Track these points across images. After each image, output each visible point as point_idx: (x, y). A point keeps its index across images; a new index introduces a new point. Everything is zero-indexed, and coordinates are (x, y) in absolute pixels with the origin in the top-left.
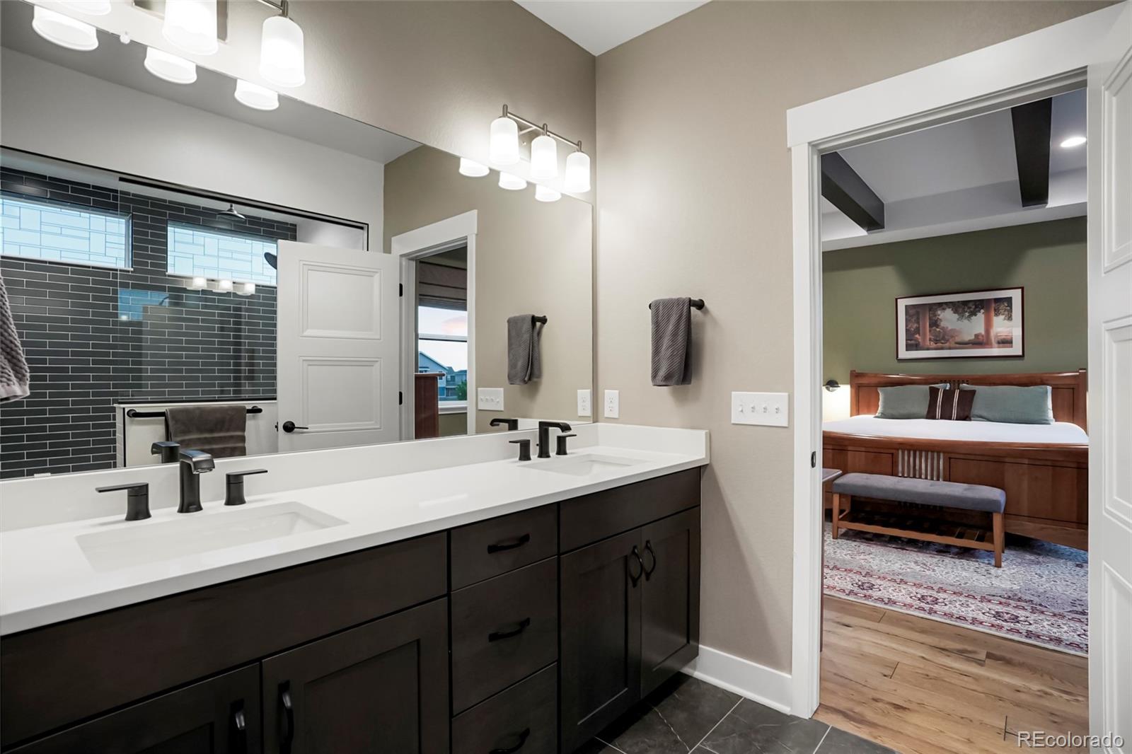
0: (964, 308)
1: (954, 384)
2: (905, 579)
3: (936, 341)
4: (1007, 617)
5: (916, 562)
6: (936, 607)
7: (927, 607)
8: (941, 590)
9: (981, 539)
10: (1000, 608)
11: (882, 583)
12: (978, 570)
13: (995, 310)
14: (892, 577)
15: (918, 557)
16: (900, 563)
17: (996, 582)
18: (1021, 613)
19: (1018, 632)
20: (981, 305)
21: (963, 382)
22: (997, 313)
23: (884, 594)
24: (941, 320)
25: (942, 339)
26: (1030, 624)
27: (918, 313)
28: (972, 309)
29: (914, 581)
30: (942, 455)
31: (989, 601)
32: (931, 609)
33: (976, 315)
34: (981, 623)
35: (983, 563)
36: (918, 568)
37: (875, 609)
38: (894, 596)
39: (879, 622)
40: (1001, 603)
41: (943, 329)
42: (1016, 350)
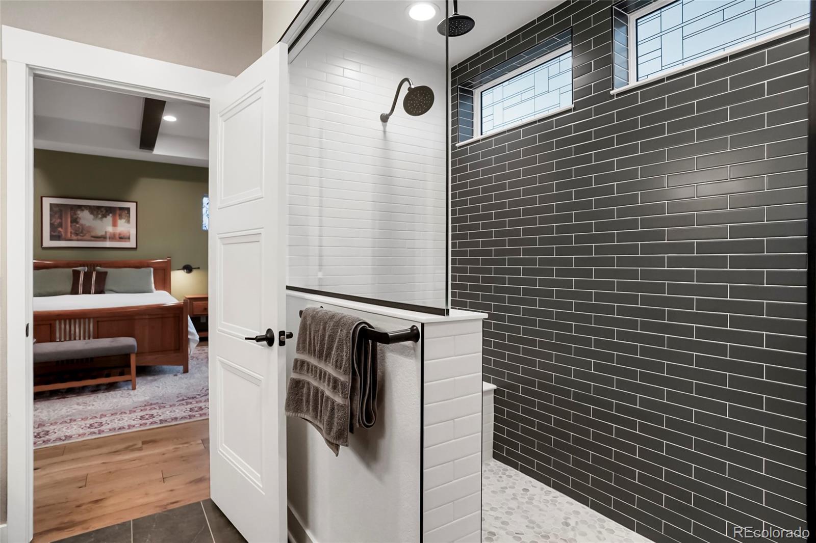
0: (98, 212)
1: (91, 267)
2: (73, 418)
3: (77, 234)
4: (147, 417)
5: (78, 404)
6: (102, 428)
7: (96, 430)
8: (102, 416)
9: (122, 374)
10: (142, 414)
11: (55, 427)
12: (122, 395)
13: (119, 215)
14: (63, 420)
15: (78, 399)
16: (65, 408)
17: (135, 399)
18: (154, 412)
19: (156, 423)
20: (110, 211)
21: (97, 266)
22: (121, 217)
23: (61, 434)
24: (80, 218)
25: (80, 233)
26: (160, 416)
27: (61, 211)
28: (104, 213)
29: (81, 417)
30: (92, 320)
31: (135, 411)
32: (99, 430)
33: (106, 217)
34: (134, 426)
35: (124, 390)
36: (81, 407)
37: (55, 448)
38: (68, 433)
39: (63, 455)
40: (142, 410)
41: (82, 225)
42: (132, 244)
